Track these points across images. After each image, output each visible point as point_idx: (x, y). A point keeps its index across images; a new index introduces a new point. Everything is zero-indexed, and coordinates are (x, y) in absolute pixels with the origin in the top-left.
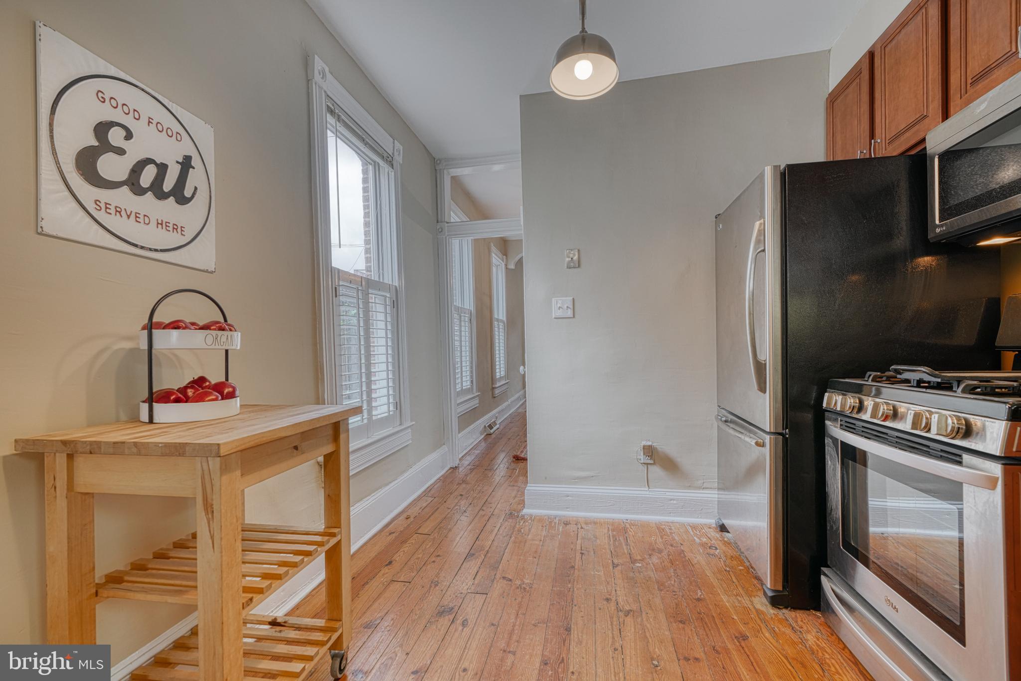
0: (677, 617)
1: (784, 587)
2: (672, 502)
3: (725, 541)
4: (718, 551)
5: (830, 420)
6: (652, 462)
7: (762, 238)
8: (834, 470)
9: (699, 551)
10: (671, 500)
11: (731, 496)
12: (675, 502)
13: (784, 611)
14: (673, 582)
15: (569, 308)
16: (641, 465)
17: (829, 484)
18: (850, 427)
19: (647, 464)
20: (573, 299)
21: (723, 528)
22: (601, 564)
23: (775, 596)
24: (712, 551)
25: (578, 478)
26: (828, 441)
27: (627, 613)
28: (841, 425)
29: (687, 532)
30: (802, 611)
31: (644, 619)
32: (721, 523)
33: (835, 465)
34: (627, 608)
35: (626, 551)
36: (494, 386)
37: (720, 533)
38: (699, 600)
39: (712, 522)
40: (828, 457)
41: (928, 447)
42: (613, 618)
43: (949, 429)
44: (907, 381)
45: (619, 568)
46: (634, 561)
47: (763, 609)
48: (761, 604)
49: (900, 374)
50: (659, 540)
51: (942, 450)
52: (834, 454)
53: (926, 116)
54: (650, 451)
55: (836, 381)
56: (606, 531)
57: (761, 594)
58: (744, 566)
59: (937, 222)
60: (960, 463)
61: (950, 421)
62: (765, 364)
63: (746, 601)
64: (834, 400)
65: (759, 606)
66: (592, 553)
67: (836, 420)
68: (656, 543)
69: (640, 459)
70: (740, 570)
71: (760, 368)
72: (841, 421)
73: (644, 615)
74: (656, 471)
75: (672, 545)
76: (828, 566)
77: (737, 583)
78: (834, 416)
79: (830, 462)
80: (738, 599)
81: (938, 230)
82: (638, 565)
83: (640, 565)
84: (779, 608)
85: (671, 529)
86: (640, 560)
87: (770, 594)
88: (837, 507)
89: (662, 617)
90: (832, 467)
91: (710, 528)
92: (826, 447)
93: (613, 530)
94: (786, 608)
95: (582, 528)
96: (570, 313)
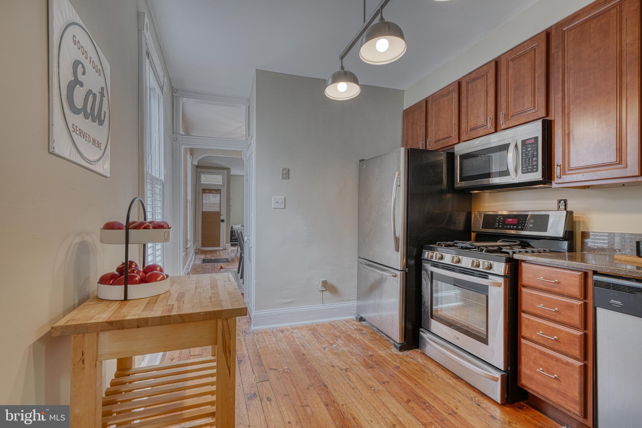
0: (368, 366)
1: (404, 342)
2: (335, 310)
3: (364, 326)
4: (364, 331)
5: (425, 263)
6: (325, 289)
7: (399, 179)
8: (427, 285)
9: (356, 333)
10: (335, 309)
11: (362, 303)
12: (336, 310)
13: (405, 352)
14: (355, 351)
15: (283, 203)
16: (319, 292)
17: (424, 292)
18: (436, 265)
19: (323, 291)
20: (285, 197)
21: (361, 319)
22: (317, 350)
23: (401, 346)
24: (362, 332)
25: (285, 303)
26: (423, 272)
27: (346, 370)
28: (431, 265)
29: (345, 324)
30: (411, 350)
31: (356, 371)
32: (359, 317)
33: (427, 283)
34: (344, 368)
35: (324, 340)
36: (187, 247)
37: (360, 322)
38: (371, 356)
39: (354, 317)
40: (423, 279)
41: (474, 273)
42: (341, 374)
43: (486, 266)
44: (457, 246)
45: (327, 349)
46: (332, 344)
47: (397, 353)
48: (395, 351)
49: (457, 244)
50: (336, 331)
51: (479, 274)
52: (427, 278)
53: (451, 137)
54: (325, 284)
55: (427, 246)
56: (306, 331)
57: (393, 347)
58: (378, 336)
59: (458, 181)
60: (487, 278)
61: (486, 263)
62: (399, 238)
63: (389, 352)
64: (427, 254)
65: (395, 353)
66: (308, 344)
67: (428, 263)
68: (335, 333)
69: (319, 288)
70: (378, 338)
71: (397, 240)
72: (431, 263)
73: (354, 369)
74: (327, 294)
75: (343, 333)
76: (422, 328)
77: (381, 344)
78: (427, 262)
79: (424, 282)
80: (386, 352)
81: (459, 185)
82: (334, 346)
83: (335, 346)
84: (402, 351)
85: (337, 324)
86: (333, 343)
87: (399, 346)
88: (428, 301)
89: (361, 367)
90: (426, 283)
91: (354, 320)
92: (422, 275)
93: (310, 330)
94: (405, 350)
95: (292, 332)
96: (283, 206)
